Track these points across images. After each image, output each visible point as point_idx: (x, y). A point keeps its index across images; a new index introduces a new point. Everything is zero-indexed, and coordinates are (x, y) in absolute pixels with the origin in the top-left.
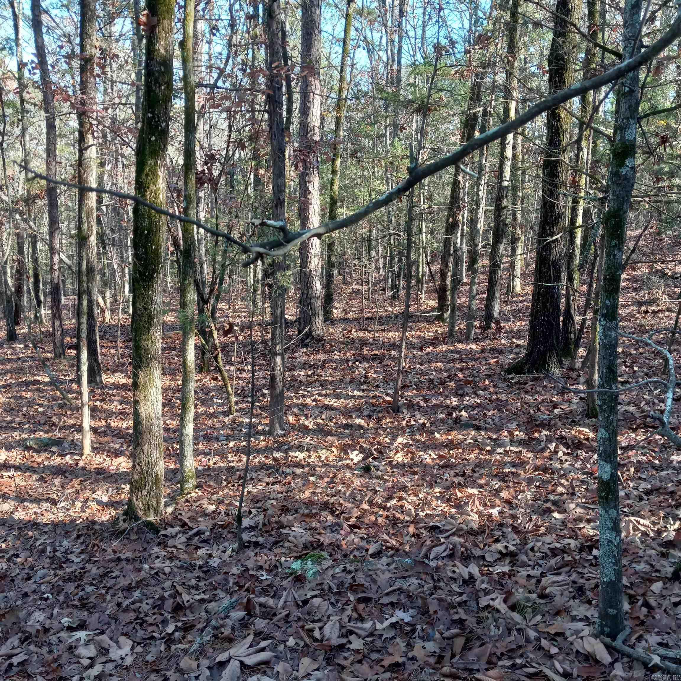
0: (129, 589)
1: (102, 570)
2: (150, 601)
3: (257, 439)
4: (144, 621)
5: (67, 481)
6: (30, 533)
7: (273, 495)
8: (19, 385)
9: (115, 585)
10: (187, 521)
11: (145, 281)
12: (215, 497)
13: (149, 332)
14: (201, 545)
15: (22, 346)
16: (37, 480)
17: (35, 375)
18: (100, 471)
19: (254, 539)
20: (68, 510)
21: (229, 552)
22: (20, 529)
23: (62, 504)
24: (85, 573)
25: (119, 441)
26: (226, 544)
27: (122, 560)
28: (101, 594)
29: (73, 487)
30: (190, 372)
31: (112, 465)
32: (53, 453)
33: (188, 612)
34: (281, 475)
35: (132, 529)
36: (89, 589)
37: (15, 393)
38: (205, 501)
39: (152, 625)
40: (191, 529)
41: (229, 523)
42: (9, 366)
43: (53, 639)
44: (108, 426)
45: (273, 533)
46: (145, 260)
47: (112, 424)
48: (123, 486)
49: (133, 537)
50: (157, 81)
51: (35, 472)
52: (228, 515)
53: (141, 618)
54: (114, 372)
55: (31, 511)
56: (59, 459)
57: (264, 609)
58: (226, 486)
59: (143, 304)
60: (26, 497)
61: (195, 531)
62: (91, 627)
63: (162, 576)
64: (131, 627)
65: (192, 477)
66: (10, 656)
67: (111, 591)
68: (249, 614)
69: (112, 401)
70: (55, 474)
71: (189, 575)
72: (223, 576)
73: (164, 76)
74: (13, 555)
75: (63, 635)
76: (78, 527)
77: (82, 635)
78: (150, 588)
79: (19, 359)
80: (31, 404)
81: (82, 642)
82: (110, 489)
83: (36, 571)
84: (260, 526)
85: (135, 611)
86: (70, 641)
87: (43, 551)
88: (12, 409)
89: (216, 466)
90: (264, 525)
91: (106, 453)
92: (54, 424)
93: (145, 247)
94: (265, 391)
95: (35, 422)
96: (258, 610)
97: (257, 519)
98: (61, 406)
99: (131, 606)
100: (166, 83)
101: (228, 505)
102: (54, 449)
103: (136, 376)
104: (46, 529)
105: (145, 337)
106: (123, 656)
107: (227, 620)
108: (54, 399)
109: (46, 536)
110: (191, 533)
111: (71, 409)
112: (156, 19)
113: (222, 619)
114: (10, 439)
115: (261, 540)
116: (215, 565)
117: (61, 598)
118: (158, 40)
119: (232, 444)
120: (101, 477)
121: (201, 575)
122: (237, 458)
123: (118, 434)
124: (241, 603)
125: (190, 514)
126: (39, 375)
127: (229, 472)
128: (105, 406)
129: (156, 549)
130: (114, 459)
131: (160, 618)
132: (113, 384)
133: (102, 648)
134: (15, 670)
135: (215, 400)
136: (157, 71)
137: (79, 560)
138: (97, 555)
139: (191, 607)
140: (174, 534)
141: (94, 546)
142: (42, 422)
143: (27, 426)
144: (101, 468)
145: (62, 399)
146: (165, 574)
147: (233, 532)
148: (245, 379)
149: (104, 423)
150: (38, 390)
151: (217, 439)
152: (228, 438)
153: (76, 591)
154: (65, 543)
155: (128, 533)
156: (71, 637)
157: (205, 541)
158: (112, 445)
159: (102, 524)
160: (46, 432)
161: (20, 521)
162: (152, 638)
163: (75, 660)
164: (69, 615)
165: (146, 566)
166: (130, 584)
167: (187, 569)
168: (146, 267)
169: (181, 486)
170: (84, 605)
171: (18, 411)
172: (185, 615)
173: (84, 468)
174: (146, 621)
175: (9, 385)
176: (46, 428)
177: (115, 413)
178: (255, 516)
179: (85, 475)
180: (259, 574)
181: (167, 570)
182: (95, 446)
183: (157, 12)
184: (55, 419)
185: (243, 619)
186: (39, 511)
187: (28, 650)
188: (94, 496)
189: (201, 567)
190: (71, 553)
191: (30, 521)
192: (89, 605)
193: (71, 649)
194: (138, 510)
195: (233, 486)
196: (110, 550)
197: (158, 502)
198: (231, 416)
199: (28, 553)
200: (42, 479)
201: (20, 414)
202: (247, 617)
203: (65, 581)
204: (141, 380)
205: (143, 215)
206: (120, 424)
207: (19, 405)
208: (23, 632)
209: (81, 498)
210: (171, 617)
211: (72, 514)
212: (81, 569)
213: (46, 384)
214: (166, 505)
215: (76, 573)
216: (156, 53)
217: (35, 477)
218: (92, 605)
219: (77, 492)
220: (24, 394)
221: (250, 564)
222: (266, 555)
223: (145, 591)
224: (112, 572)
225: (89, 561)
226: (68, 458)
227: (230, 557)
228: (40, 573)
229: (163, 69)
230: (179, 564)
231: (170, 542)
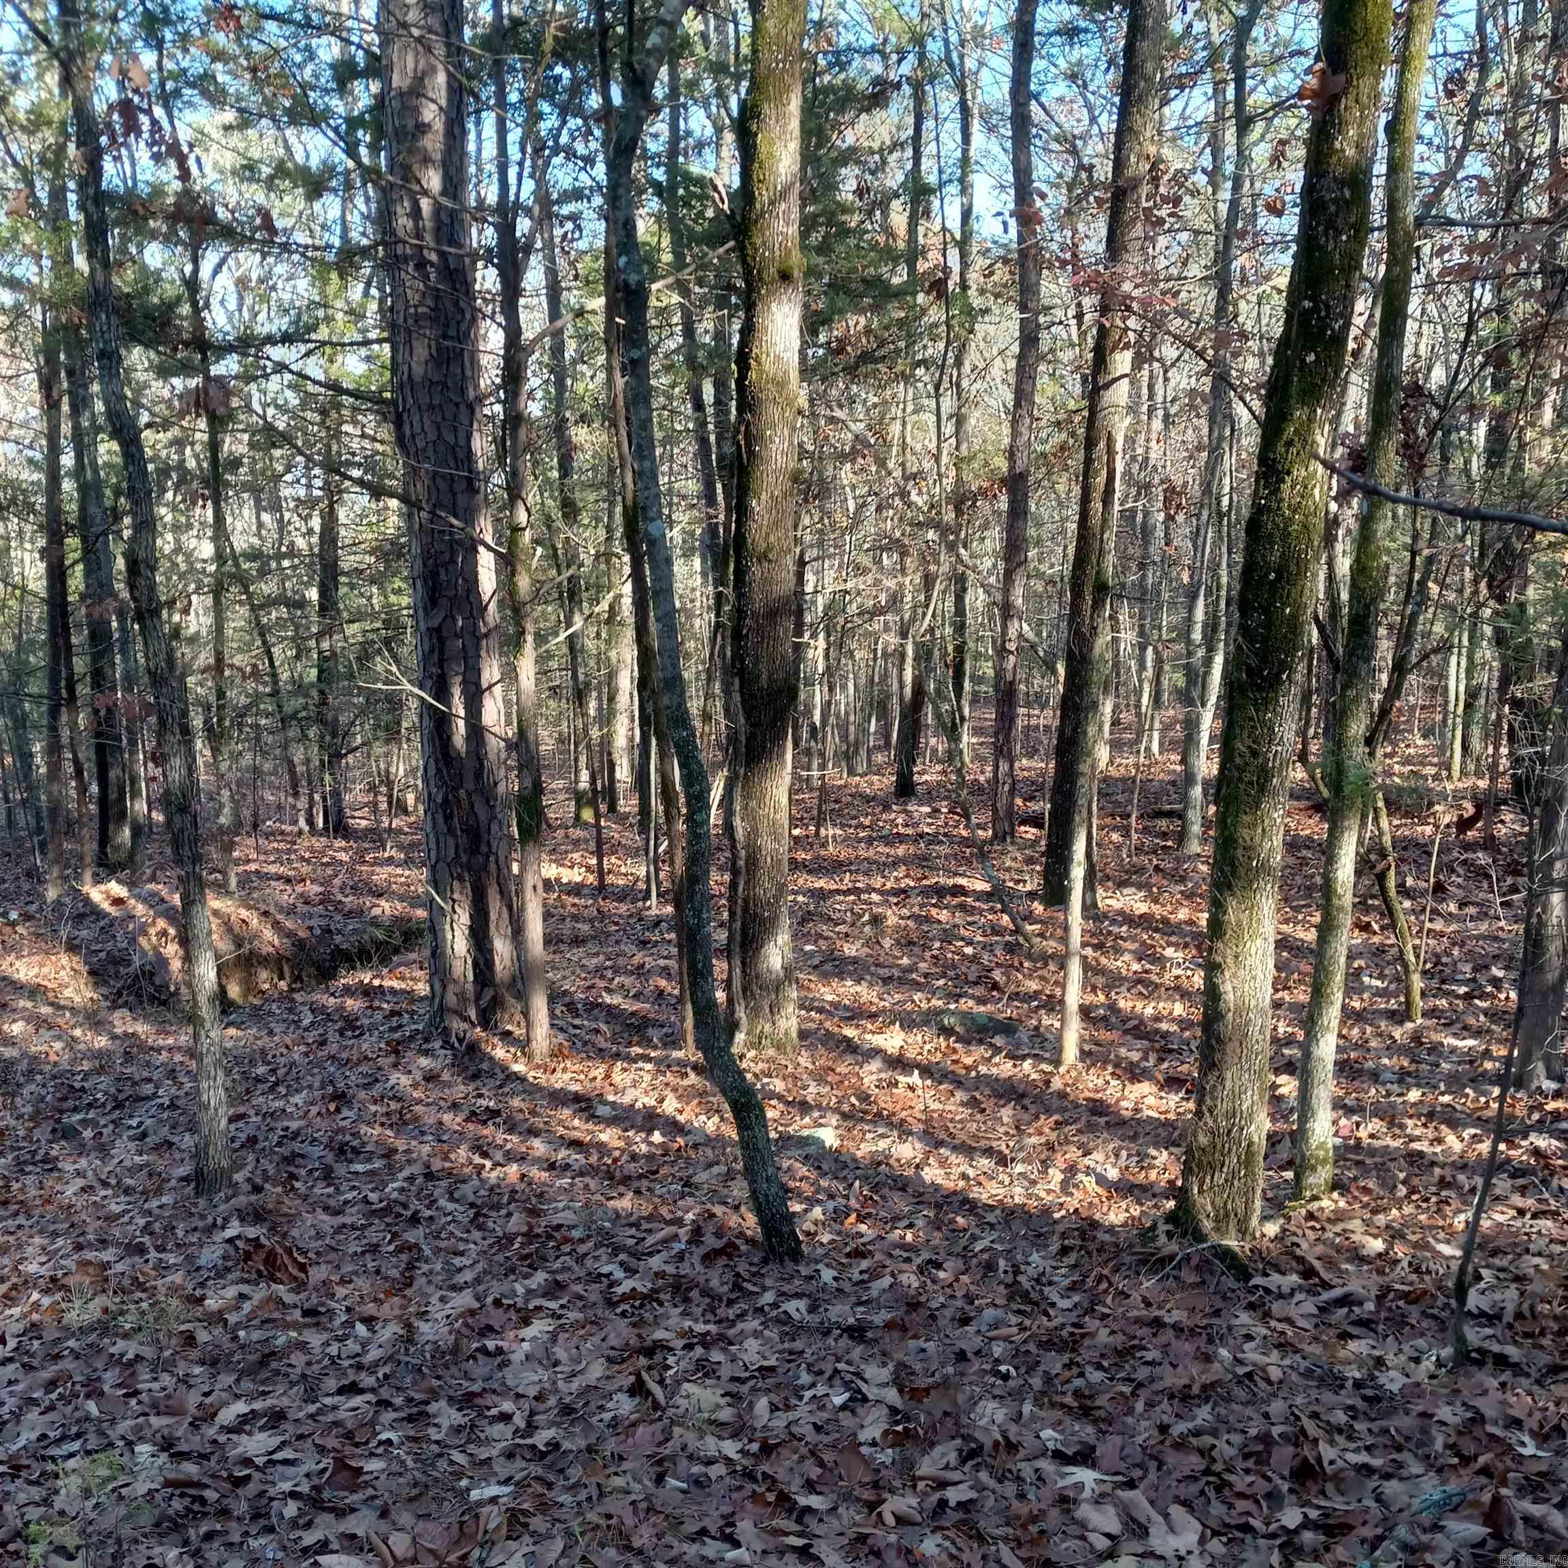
0: (1185, 1397)
1: (1119, 1340)
2: (1237, 1439)
3: (1484, 1094)
4: (1226, 1484)
5: (1026, 1117)
6: (960, 1220)
7: (1539, 1244)
8: (926, 892)
9: (1152, 1380)
10: (1317, 1264)
11: (1260, 689)
12: (1381, 1219)
13: (1258, 807)
14: (1354, 1330)
15: (927, 809)
16: (963, 1104)
17: (956, 874)
18: (1098, 1108)
19: (1496, 1348)
20: (1034, 1183)
21: (1428, 1364)
22: (938, 1206)
23: (1019, 1168)
24: (1083, 1336)
25: (1140, 1044)
26: (1421, 1343)
27: (1164, 1325)
28: (1122, 1394)
29: (1041, 1134)
30: (1341, 909)
31: (1123, 1098)
32: (997, 1050)
33: (1330, 1488)
34: (1555, 1196)
35: (1188, 1258)
36: (1096, 1376)
37: (916, 909)
38: (1356, 1225)
39: (1241, 1495)
40: (1327, 1286)
41: (1425, 1292)
42: (901, 851)
43: (1027, 1470)
44: (1113, 1007)
45: (1546, 1342)
46: (1265, 640)
47: (1122, 1004)
48: (1153, 1152)
49: (1190, 1277)
50: (1331, 225)
51: (959, 1083)
52: (1417, 1270)
53: (1218, 1475)
54: (1121, 884)
55: (956, 1171)
56: (1010, 1064)
57: (1536, 1534)
58: (1408, 1196)
59: (1249, 742)
60: (943, 1136)
61: (1337, 1292)
62: (1104, 1464)
63: (1262, 1384)
64: (1194, 1489)
65: (1324, 1162)
66: (943, 1485)
67: (1144, 1394)
68: (1497, 1535)
69: (1118, 951)
70: (1001, 1097)
71: (1328, 1397)
72: (1418, 1421)
73: (1349, 210)
74: (930, 1261)
75: (1046, 1465)
76: (1060, 1228)
77: (1086, 1476)
78: (1234, 1406)
79: (921, 836)
80: (948, 936)
81: (1087, 1493)
82: (1124, 1153)
83: (980, 1310)
84: (1508, 1317)
85: (1201, 1452)
86: (1061, 1484)
87: (990, 1266)
88: (911, 943)
89: (1377, 1143)
90: (1519, 1315)
91: (1110, 1069)
92: (995, 986)
93: (1266, 611)
94: (1497, 972)
95: (957, 977)
96: (1520, 1533)
97: (1498, 1296)
98: (1011, 948)
99: (1194, 1441)
100: (1353, 226)
101: (1416, 1245)
102: (999, 1041)
103: (1217, 907)
104: (991, 1218)
105: (1247, 819)
106: (1183, 1553)
107: (1439, 1536)
108: (996, 930)
109: (995, 1235)
110: (1326, 1296)
111: (1029, 957)
112: (1342, 78)
113: (1425, 1531)
114: (909, 1006)
115: (1512, 1351)
116: (1395, 1388)
117: (1037, 1382)
118: (1341, 127)
119: (1414, 1095)
120: (1102, 1120)
121: (1360, 1404)
122: (1430, 1132)
123: (1136, 1027)
124: (1475, 1504)
125: (1319, 1249)
126: (963, 875)
127: (1411, 1164)
128: (1103, 960)
129: (1244, 1318)
130: (1129, 1087)
131: (1262, 1487)
132: (1121, 912)
133: (1134, 1520)
134: (952, 1516)
135: (1366, 979)
136: (1335, 201)
137: (1065, 1304)
138: (1109, 1300)
139: (1337, 1478)
140: (1286, 1290)
141: (1100, 1278)
142: (972, 977)
143: (941, 982)
144: (1101, 1101)
145: (1013, 933)
146: (1269, 1382)
147: (1435, 1317)
148: (1442, 934)
149: (1102, 998)
150: (963, 907)
151: (1375, 1076)
152: (1403, 1077)
153: (1067, 1374)
154: (1035, 1257)
155: (1178, 1267)
156: (1064, 1476)
157: (1366, 1324)
158: (1123, 1052)
159: (1111, 1230)
160: (981, 1001)
161: (936, 1187)
162: (1246, 1528)
163: (1074, 1530)
164: (1057, 1425)
165: (1224, 1353)
166: (1188, 1387)
167: (1322, 1382)
168: (1264, 657)
169: (1298, 1177)
170: (1085, 1410)
171: (925, 947)
172: (1323, 1493)
173: (1062, 1095)
174: (1230, 1485)
175: (904, 891)
176: (979, 991)
177: (1125, 979)
178: (1492, 1288)
179: (1065, 1110)
180: (1514, 1436)
181: (1275, 1373)
182: (1087, 1048)
183: (1345, 62)
184: (997, 975)
185: (1482, 1544)
186: (971, 1173)
187: (978, 1480)
188: (1087, 1161)
189: (1358, 1384)
190: (1050, 1283)
191: (955, 1193)
192: (1097, 1413)
193: (1065, 1501)
194: (1202, 1217)
195: (1427, 1200)
196: (1136, 1296)
197: (1248, 1205)
198: (1409, 1026)
199: (960, 1264)
200: (973, 1103)
201: (928, 954)
202: (1491, 1543)
203: (1041, 1345)
204: (1231, 916)
205: (1271, 535)
206: (1139, 1005)
207: (925, 935)
208: (967, 1438)
209: (1060, 1162)
210: (1291, 1490)
211: (1043, 1194)
212: (1075, 1325)
213: (979, 896)
214: (1265, 1218)
215: (1064, 1333)
216: (1334, 159)
217: (960, 1096)
218: (1103, 1414)
219: (1050, 1147)
220: (934, 912)
221: (1488, 1407)
222: (1529, 1393)
223: (1223, 1412)
224: (1145, 1348)
225: (1090, 1311)
226: (1027, 1065)
227: (1432, 1377)
228: (989, 1314)
229: (1347, 193)
230: (1304, 1364)
231: (1276, 1307)
